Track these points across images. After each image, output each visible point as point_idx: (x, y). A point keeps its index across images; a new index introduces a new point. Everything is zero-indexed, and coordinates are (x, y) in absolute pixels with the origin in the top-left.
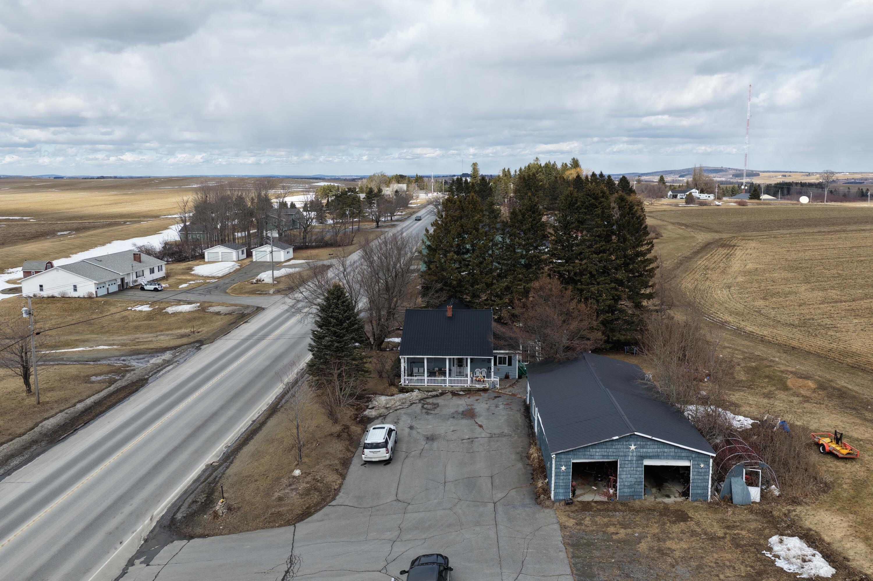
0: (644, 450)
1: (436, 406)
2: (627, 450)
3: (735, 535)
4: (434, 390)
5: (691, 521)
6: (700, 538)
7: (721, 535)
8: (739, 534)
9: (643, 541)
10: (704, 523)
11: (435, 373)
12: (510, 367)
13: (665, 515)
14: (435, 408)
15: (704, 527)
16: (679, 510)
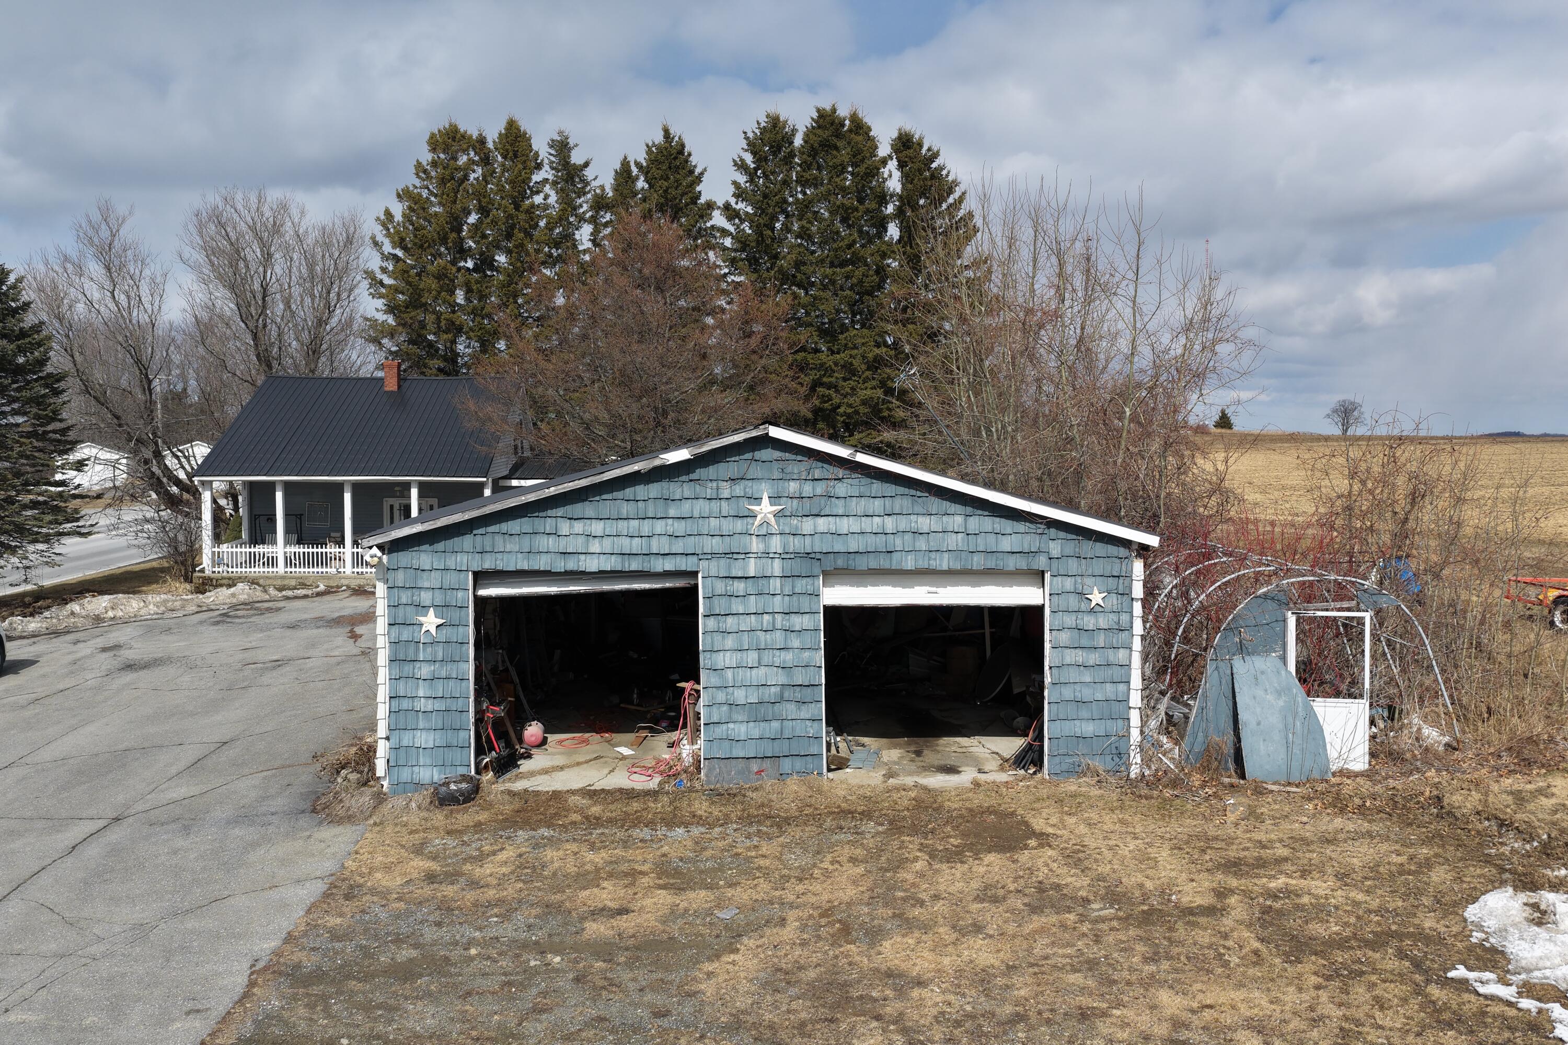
0: (822, 524)
2: (739, 525)
3: (1274, 895)
5: (1041, 846)
6: (1082, 918)
7: (1199, 901)
8: (1289, 892)
9: (748, 942)
10: (1108, 855)
11: (309, 534)
13: (915, 830)
15: (1105, 869)
16: (990, 811)
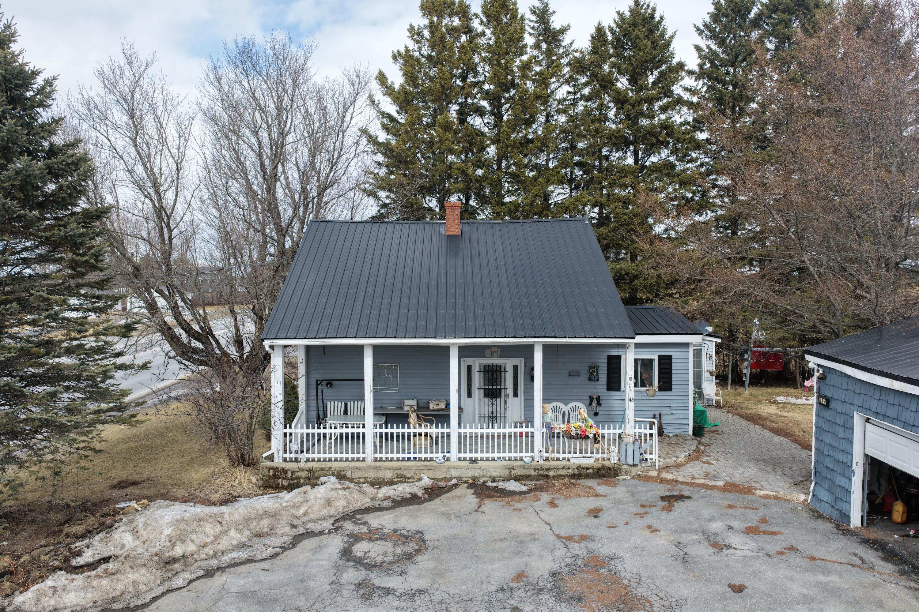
1: (412, 546)
4: (402, 478)
11: (407, 416)
12: (665, 395)
14: (408, 557)
